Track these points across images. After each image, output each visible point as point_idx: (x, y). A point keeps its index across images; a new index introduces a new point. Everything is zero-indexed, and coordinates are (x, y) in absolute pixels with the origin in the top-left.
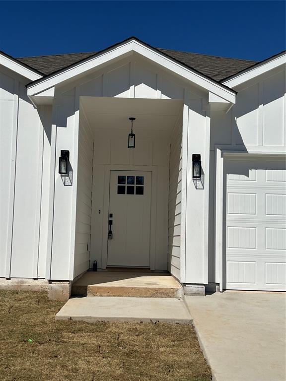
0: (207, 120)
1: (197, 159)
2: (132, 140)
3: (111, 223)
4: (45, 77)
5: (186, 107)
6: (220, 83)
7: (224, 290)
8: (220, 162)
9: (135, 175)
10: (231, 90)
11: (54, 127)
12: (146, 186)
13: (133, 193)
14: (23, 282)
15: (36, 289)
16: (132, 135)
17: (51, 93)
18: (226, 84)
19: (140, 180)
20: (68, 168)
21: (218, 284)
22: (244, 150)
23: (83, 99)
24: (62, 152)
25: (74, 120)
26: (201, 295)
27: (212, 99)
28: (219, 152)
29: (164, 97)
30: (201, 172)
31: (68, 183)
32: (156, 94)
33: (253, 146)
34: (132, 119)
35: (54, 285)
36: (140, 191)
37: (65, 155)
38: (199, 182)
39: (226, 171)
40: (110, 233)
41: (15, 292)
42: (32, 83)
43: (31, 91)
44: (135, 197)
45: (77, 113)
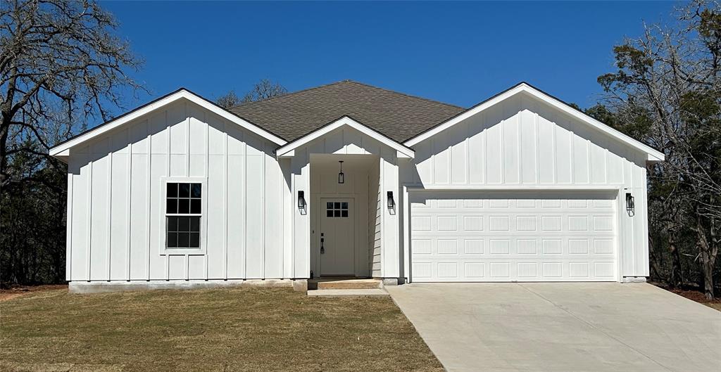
0: (397, 167)
1: (390, 195)
2: (341, 177)
3: (322, 240)
4: (289, 143)
5: (382, 159)
6: (402, 144)
7: (410, 282)
8: (406, 195)
9: (341, 201)
10: (409, 148)
11: (293, 175)
12: (350, 210)
13: (339, 216)
14: (273, 281)
15: (283, 286)
16: (341, 174)
17: (292, 154)
18: (405, 144)
19: (345, 205)
20: (304, 203)
21: (406, 278)
22: (422, 187)
23: (312, 155)
24: (299, 192)
25: (306, 170)
26: (395, 285)
27: (399, 155)
28: (405, 188)
29: (367, 153)
30: (393, 203)
31: (304, 213)
32: (362, 151)
33: (428, 184)
34: (341, 162)
35: (297, 281)
36: (345, 214)
37: (301, 194)
38: (392, 210)
39: (410, 202)
40: (322, 248)
41: (269, 288)
42: (280, 147)
43: (279, 153)
44: (341, 218)
45: (308, 165)
